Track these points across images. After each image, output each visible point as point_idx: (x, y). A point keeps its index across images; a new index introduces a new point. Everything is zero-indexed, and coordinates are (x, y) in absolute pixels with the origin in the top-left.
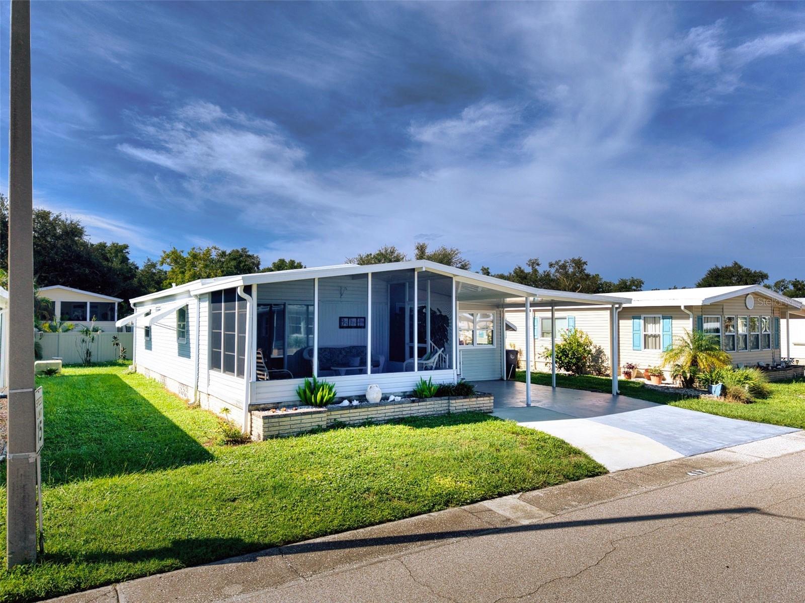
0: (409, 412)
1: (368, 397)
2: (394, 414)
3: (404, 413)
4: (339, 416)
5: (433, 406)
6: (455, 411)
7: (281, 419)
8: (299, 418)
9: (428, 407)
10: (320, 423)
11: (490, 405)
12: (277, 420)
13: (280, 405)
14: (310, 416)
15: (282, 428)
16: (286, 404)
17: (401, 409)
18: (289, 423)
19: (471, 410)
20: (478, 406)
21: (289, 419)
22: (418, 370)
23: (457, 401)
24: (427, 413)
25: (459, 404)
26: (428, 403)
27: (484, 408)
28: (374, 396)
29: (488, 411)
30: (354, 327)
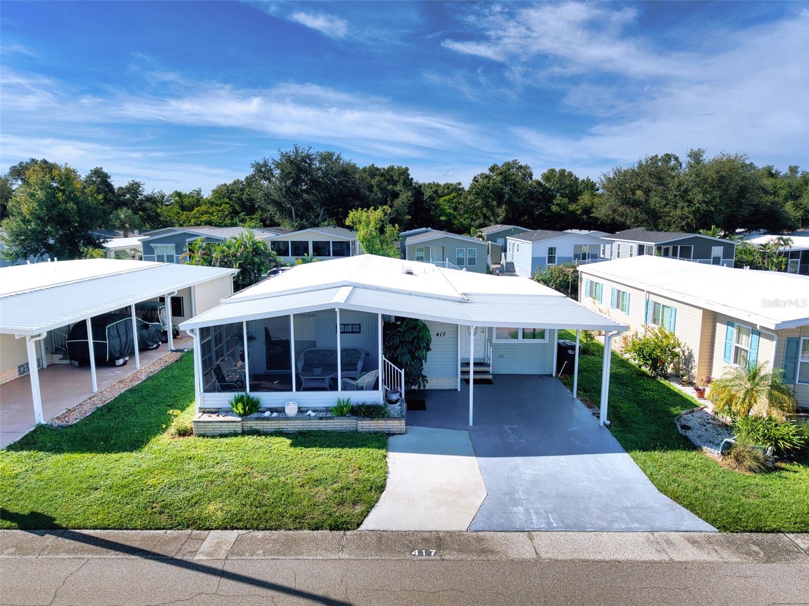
0: (318, 427)
1: (286, 411)
2: (302, 427)
3: (312, 427)
4: (253, 425)
5: (341, 424)
6: (361, 430)
7: (205, 424)
8: (219, 424)
9: (336, 424)
10: (236, 429)
11: (401, 427)
12: (203, 424)
14: (227, 424)
15: (207, 429)
17: (310, 424)
18: (212, 427)
19: (379, 430)
20: (388, 427)
21: (211, 424)
22: (342, 390)
23: (363, 422)
25: (367, 425)
26: (336, 421)
27: (394, 430)
28: (291, 410)
29: (398, 432)
30: (350, 333)
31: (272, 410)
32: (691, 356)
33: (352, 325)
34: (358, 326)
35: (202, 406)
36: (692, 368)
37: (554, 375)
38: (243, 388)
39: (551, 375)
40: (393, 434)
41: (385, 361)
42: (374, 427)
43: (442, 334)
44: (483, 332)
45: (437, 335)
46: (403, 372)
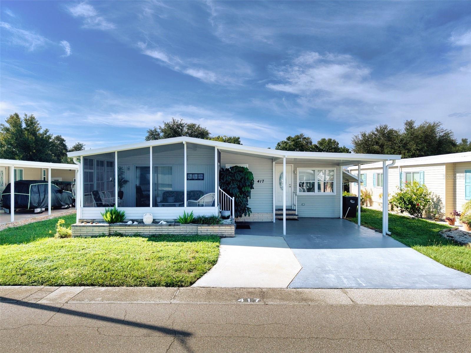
0: (167, 232)
1: (144, 221)
2: (156, 232)
3: (163, 232)
4: (118, 230)
5: (185, 229)
6: (200, 234)
7: (81, 228)
8: (92, 228)
9: (181, 229)
10: (104, 232)
11: (231, 232)
12: (79, 228)
13: (95, 221)
14: (98, 228)
16: (98, 220)
17: (161, 229)
18: (85, 230)
19: (214, 234)
20: (221, 232)
21: (86, 228)
22: (187, 206)
23: (202, 227)
24: (181, 233)
25: (204, 229)
26: (181, 227)
27: (226, 234)
28: (148, 220)
29: (229, 236)
30: (196, 180)
31: (133, 221)
32: (439, 200)
33: (198, 174)
34: (202, 175)
35: (82, 218)
36: (440, 209)
37: (341, 217)
38: (113, 205)
39: (339, 218)
40: (225, 237)
41: (220, 191)
42: (210, 232)
43: (262, 181)
44: (290, 187)
45: (258, 181)
46: (233, 199)
